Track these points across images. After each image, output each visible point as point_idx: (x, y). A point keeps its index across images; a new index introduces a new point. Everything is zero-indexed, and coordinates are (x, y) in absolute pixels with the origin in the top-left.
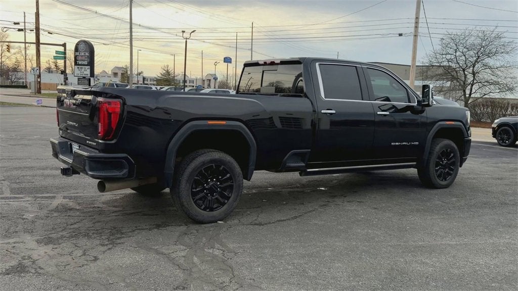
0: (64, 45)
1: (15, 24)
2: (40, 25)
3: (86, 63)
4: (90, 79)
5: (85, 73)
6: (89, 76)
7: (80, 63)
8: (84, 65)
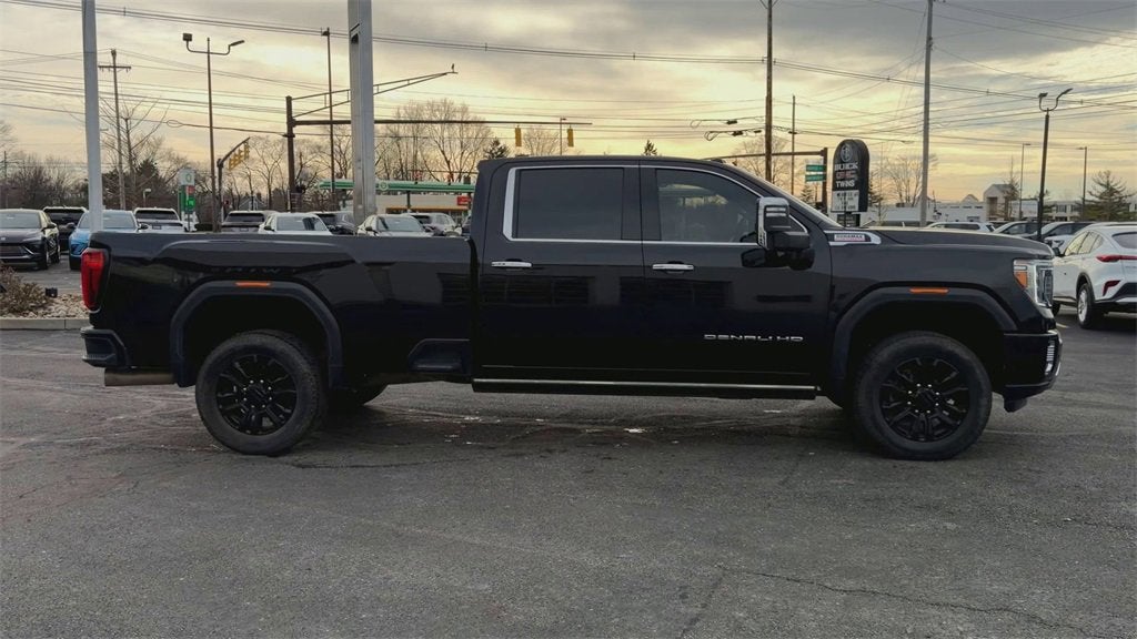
0: (824, 153)
1: (730, 123)
2: (773, 119)
3: (851, 183)
4: (858, 216)
5: (850, 203)
6: (857, 209)
7: (842, 184)
8: (849, 188)
